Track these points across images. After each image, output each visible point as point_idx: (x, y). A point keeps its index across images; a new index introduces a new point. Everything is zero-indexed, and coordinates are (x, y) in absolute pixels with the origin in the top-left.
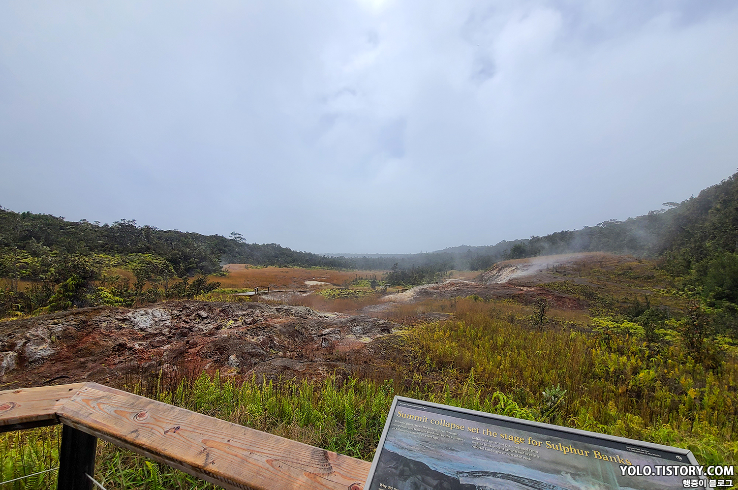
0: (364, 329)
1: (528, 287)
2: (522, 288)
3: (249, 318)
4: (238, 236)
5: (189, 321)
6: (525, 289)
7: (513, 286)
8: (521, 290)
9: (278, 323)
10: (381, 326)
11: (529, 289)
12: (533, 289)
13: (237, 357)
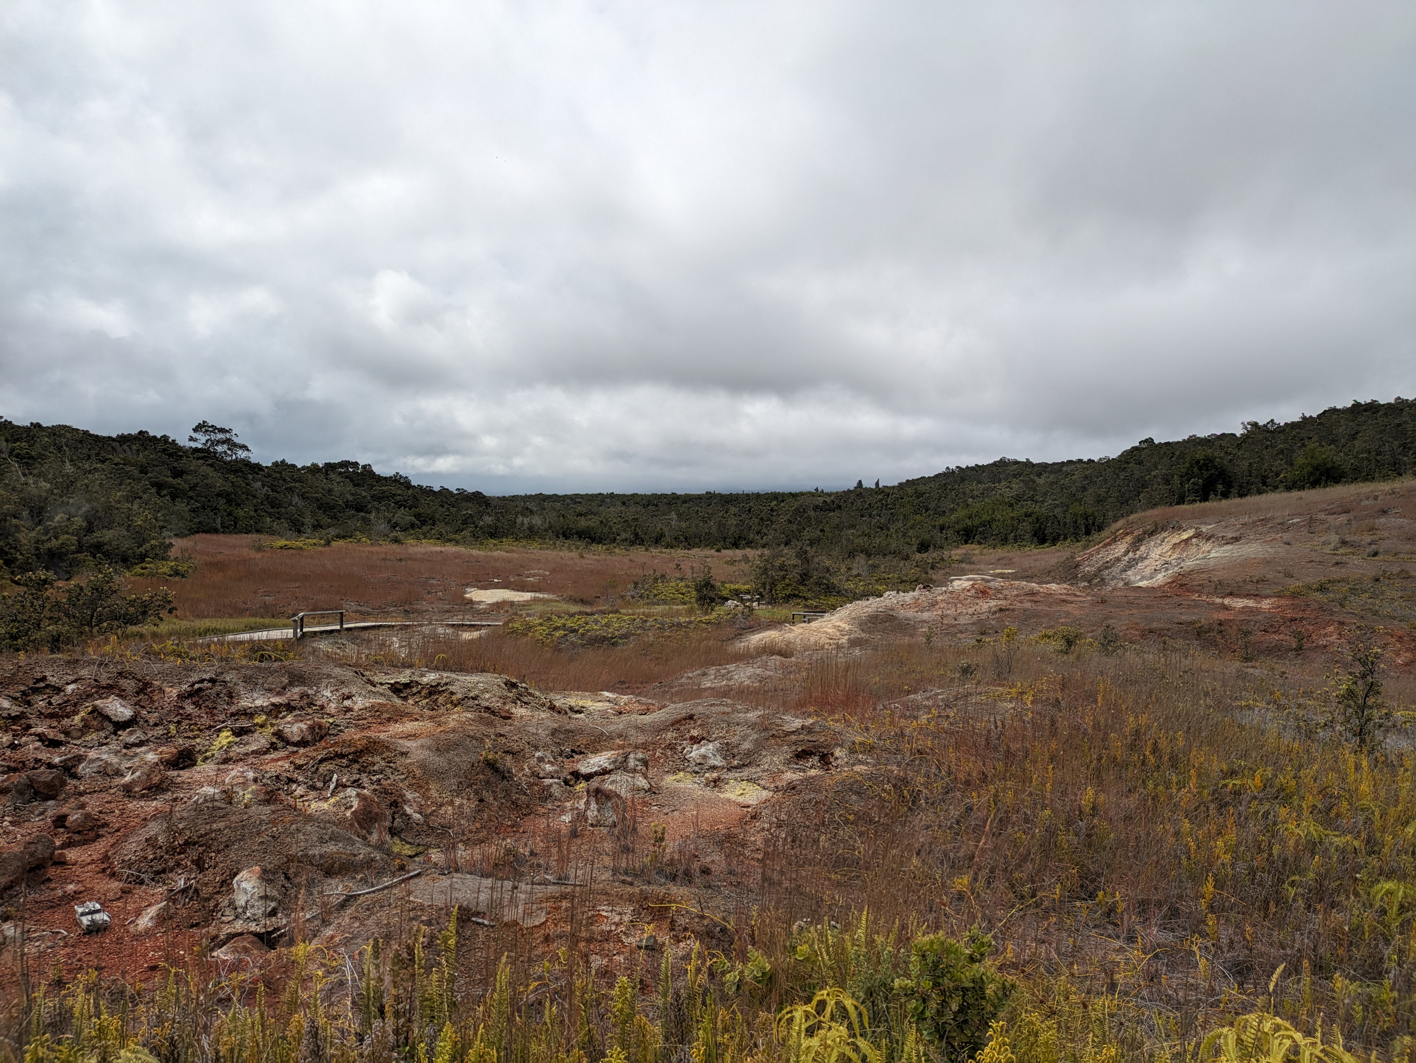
0: (728, 750)
1: (1248, 596)
2: (1227, 601)
3: (298, 719)
4: (220, 436)
5: (62, 737)
6: (1239, 603)
7: (1195, 596)
8: (1226, 608)
9: (410, 736)
10: (793, 737)
11: (1251, 603)
12: (1266, 604)
13: (266, 877)
